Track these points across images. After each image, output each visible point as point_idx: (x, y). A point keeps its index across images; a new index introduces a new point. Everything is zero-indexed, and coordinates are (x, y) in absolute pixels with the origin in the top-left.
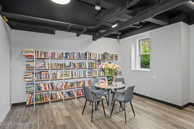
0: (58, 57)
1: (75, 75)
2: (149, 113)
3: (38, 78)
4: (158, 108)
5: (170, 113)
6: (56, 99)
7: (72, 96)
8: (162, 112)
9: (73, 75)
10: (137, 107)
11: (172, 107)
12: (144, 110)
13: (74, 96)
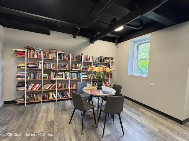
0: (53, 58)
1: (69, 77)
2: (143, 126)
3: (31, 78)
4: (154, 119)
5: (168, 128)
6: (49, 99)
7: (66, 97)
8: (159, 126)
9: (67, 76)
10: (130, 116)
11: (170, 120)
12: (137, 121)
13: (67, 97)
